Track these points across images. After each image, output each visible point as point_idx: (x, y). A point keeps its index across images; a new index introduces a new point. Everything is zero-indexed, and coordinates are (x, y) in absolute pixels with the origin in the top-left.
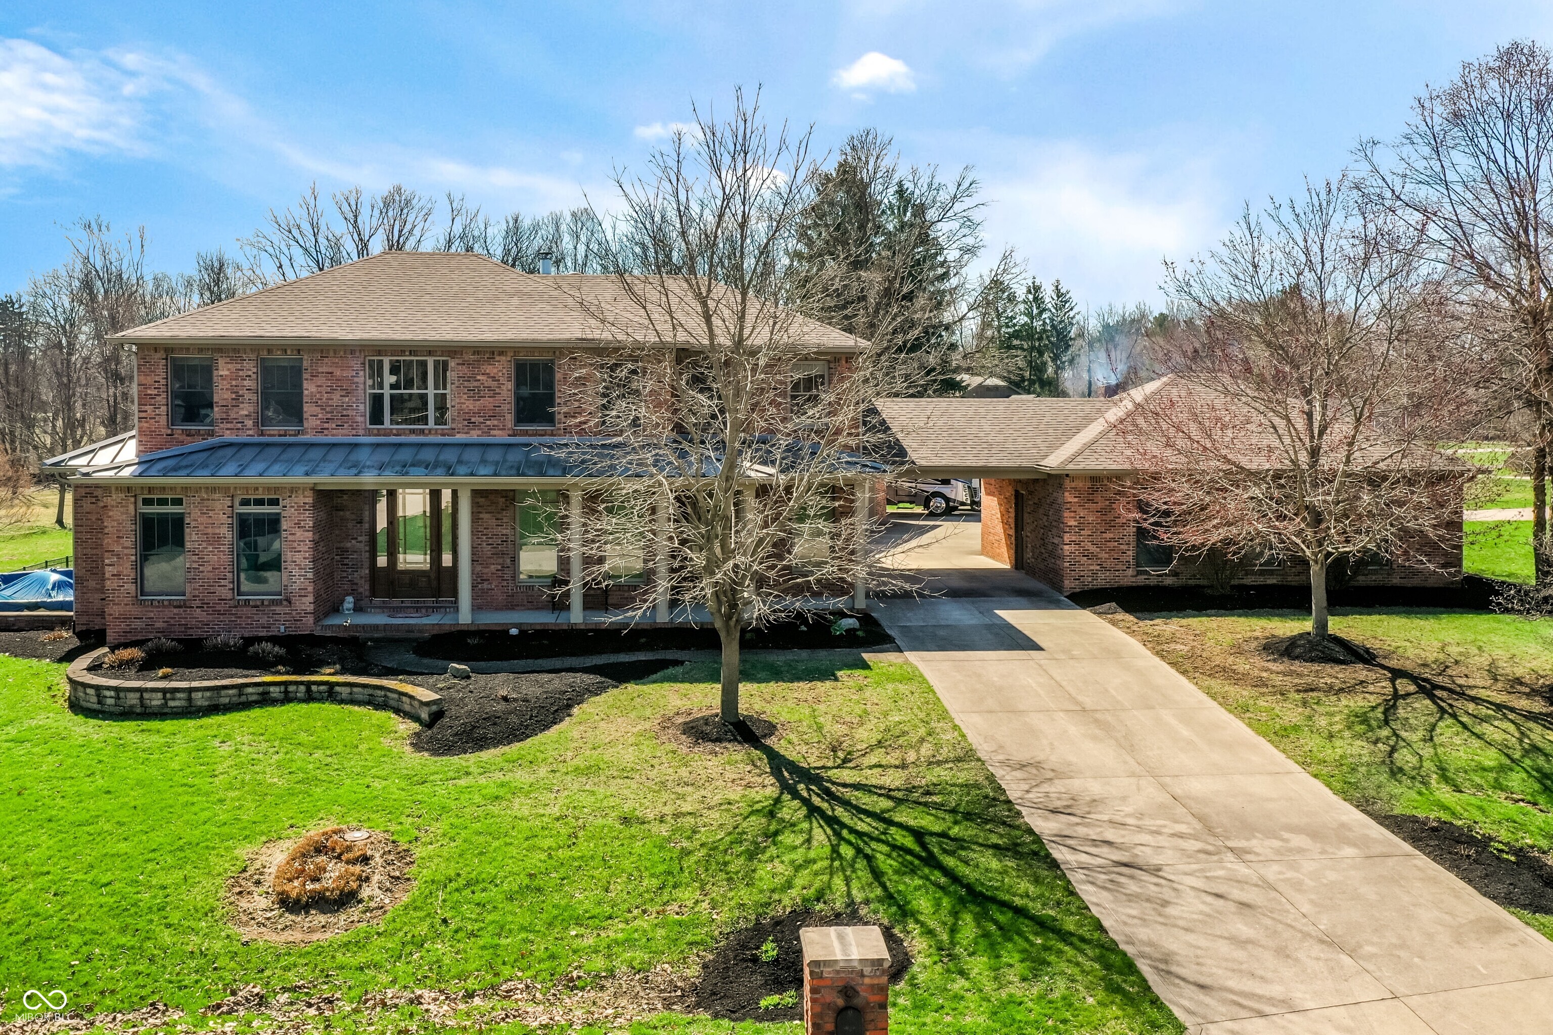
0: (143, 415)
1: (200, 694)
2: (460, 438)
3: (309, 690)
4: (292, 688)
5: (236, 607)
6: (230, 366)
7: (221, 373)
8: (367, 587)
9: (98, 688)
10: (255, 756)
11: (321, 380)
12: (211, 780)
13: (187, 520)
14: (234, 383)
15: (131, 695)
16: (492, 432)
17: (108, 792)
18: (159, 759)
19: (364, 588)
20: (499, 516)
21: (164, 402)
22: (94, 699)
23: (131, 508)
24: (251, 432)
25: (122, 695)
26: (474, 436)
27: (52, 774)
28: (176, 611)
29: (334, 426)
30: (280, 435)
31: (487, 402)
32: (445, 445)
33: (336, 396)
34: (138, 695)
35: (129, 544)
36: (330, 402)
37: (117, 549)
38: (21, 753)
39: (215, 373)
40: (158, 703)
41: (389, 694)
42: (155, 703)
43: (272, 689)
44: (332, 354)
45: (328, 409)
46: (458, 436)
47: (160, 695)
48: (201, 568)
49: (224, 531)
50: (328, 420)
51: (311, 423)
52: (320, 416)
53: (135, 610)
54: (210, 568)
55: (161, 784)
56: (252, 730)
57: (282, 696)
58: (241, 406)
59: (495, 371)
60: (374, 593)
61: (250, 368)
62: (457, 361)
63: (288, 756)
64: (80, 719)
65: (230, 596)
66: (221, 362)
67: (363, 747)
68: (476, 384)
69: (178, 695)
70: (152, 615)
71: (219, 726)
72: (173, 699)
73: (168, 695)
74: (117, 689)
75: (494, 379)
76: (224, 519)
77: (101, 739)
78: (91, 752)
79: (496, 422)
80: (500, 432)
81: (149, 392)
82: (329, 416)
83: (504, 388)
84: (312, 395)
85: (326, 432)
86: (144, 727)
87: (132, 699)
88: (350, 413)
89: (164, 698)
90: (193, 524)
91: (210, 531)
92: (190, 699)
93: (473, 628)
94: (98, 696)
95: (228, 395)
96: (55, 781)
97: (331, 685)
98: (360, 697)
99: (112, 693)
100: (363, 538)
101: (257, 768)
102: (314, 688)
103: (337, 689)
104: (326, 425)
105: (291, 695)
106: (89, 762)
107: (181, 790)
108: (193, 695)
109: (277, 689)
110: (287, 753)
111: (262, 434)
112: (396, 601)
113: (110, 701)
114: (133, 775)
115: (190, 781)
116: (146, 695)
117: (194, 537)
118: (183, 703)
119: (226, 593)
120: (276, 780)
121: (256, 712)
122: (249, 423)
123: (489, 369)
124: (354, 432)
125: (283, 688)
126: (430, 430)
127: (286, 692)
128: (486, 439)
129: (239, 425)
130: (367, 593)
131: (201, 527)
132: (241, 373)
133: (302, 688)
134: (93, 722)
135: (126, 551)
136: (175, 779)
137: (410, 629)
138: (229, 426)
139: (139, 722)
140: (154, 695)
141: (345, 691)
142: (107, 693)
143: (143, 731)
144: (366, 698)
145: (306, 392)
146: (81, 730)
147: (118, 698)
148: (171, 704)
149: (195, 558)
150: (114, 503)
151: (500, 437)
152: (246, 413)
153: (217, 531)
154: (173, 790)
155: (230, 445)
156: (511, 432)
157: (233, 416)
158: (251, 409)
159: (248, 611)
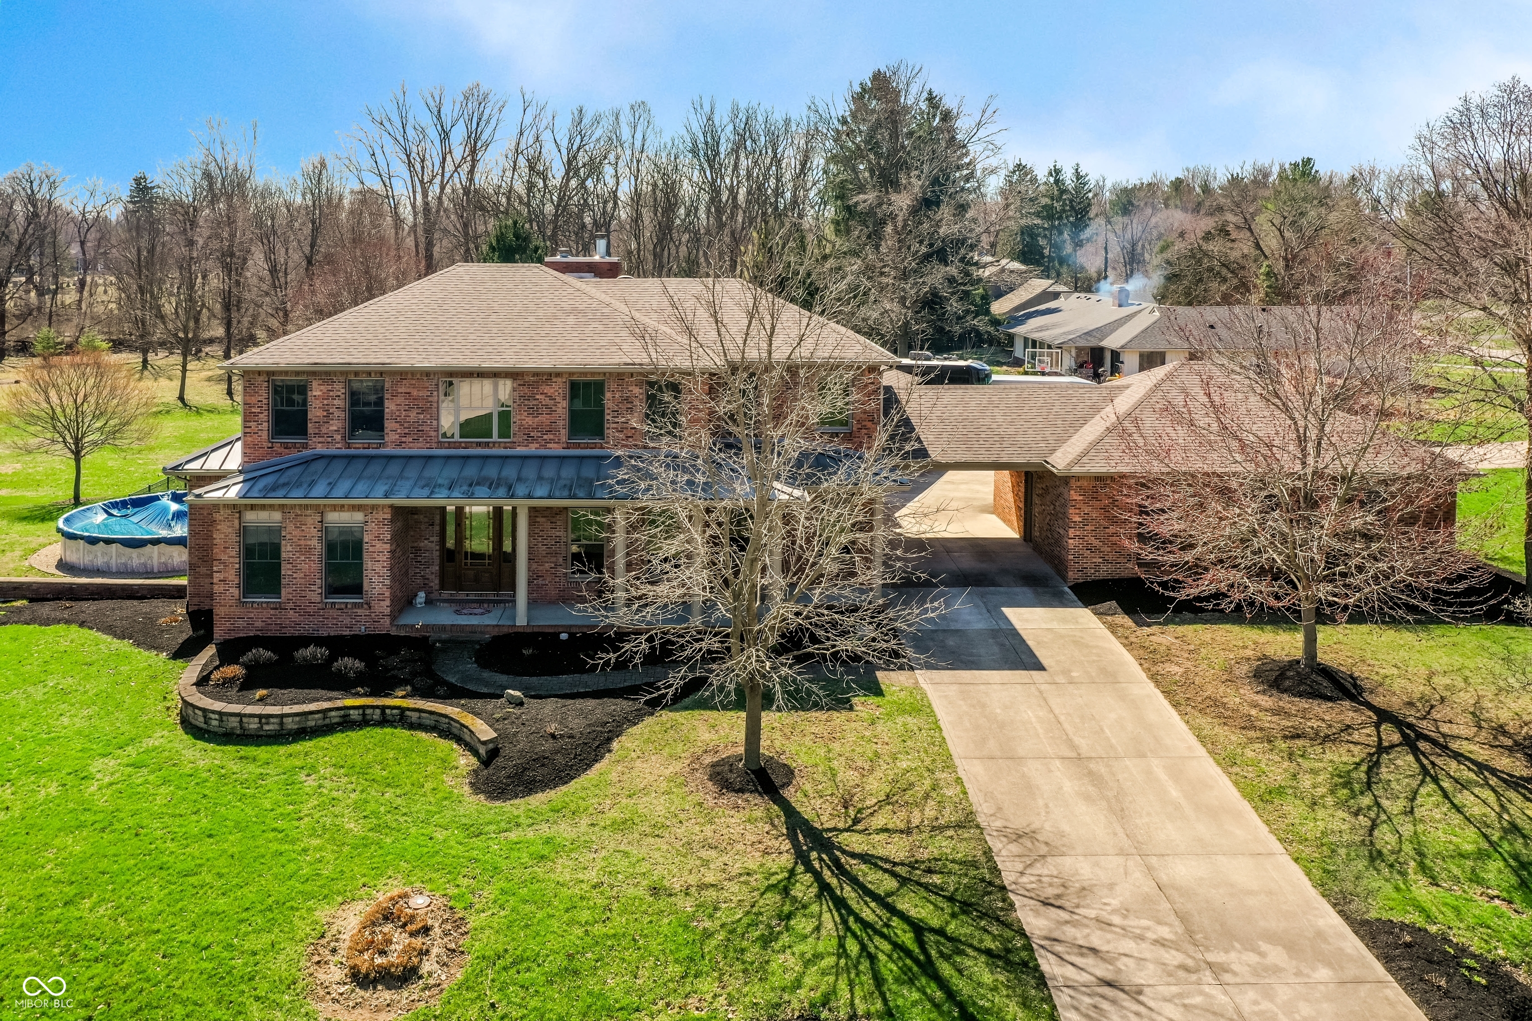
0: (249, 430)
1: (290, 719)
2: (520, 450)
3: (383, 713)
4: (368, 711)
5: (324, 608)
6: (322, 387)
7: (314, 393)
8: (437, 581)
9: (204, 710)
10: (335, 794)
11: (400, 400)
12: (296, 823)
13: (283, 534)
14: (325, 402)
15: (233, 719)
16: (549, 445)
17: (210, 836)
18: (254, 796)
19: (435, 583)
20: (554, 520)
21: (266, 419)
22: (202, 719)
23: (236, 522)
24: (339, 446)
25: (225, 718)
26: (532, 449)
27: (164, 810)
28: (272, 612)
29: (411, 440)
30: (364, 448)
31: (544, 418)
32: (507, 457)
33: (413, 414)
34: (238, 719)
35: (234, 553)
36: (408, 419)
37: (224, 557)
38: (140, 781)
39: (309, 393)
40: (255, 726)
42: (252, 726)
43: (352, 712)
44: (410, 376)
45: (406, 425)
46: (518, 449)
47: (257, 720)
48: (295, 575)
49: (314, 542)
50: (406, 435)
51: (391, 437)
52: (399, 431)
53: (237, 611)
54: (301, 575)
55: (256, 827)
56: (334, 761)
57: (360, 718)
58: (331, 422)
59: (552, 390)
60: (443, 587)
61: (339, 389)
62: (519, 382)
63: (364, 796)
64: (188, 739)
65: (318, 599)
66: (315, 384)
67: (429, 786)
68: (535, 402)
69: (272, 720)
70: (252, 615)
71: (306, 754)
72: (268, 724)
73: (263, 720)
74: (220, 713)
75: (551, 398)
76: (314, 532)
77: (206, 768)
78: (197, 784)
79: (552, 437)
80: (556, 445)
81: (251, 408)
82: (407, 431)
83: (559, 405)
84: (392, 413)
85: (404, 445)
86: (242, 753)
87: (234, 722)
88: (424, 428)
89: (260, 722)
90: (288, 537)
91: (302, 542)
92: (281, 724)
93: (529, 630)
94: (205, 717)
95: (320, 413)
96: (166, 819)
97: (402, 710)
98: (428, 722)
99: (217, 717)
100: (435, 539)
101: (337, 810)
102: (388, 711)
103: (408, 713)
104: (404, 439)
105: (368, 717)
106: (195, 797)
107: (271, 835)
108: (285, 720)
109: (356, 712)
110: (362, 791)
111: (349, 447)
112: (462, 595)
113: (215, 723)
114: (233, 814)
115: (279, 824)
116: (244, 720)
117: (289, 548)
118: (277, 727)
119: (314, 597)
120: (352, 825)
121: (337, 739)
122: (338, 437)
123: (547, 389)
124: (427, 446)
125: (361, 711)
126: (494, 443)
127: (364, 715)
128: (543, 452)
129: (330, 439)
130: (437, 587)
131: (295, 539)
132: (331, 393)
133: (378, 711)
134: (201, 744)
135: (231, 560)
136: (268, 821)
137: (473, 629)
138: (321, 440)
139: (238, 748)
140: (252, 720)
141: (414, 715)
142: (213, 716)
143: (241, 758)
144: (432, 723)
145: (387, 410)
146: (189, 754)
147: (221, 721)
148: (266, 727)
149: (290, 566)
150: (221, 518)
151: (556, 449)
152: (335, 428)
153: (309, 543)
154: (266, 835)
155: (322, 457)
156: (565, 445)
157: (324, 430)
158: (340, 425)
159: (334, 613)
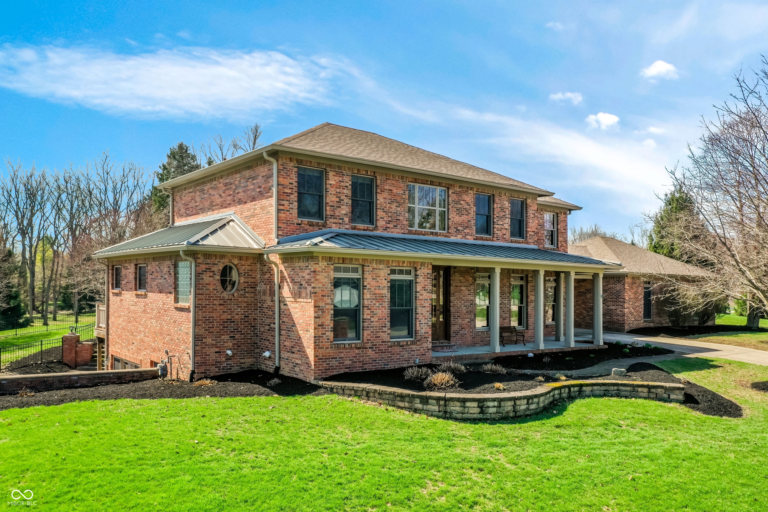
0: (281, 207)
4: (562, 391)
5: (391, 347)
6: (336, 178)
7: (331, 182)
11: (386, 194)
14: (338, 190)
16: (468, 237)
21: (296, 199)
24: (347, 226)
26: (459, 238)
28: (357, 351)
29: (392, 226)
30: (364, 230)
31: (465, 218)
33: (394, 206)
35: (329, 301)
36: (391, 210)
37: (322, 304)
39: (327, 182)
41: (621, 388)
44: (391, 177)
45: (389, 214)
46: (452, 238)
48: (372, 319)
49: (385, 292)
50: (389, 222)
51: (381, 223)
52: (385, 219)
54: (377, 319)
57: (558, 397)
58: (342, 207)
59: (468, 199)
61: (347, 181)
62: (452, 191)
65: (388, 339)
66: (331, 174)
68: (460, 206)
70: (342, 355)
75: (468, 204)
76: (385, 283)
79: (468, 231)
80: (470, 237)
81: (286, 191)
82: (390, 219)
83: (472, 210)
84: (382, 204)
85: (388, 229)
88: (400, 218)
90: (368, 287)
91: (377, 291)
95: (335, 199)
104: (388, 225)
111: (354, 228)
117: (368, 296)
119: (385, 337)
122: (347, 220)
123: (466, 197)
124: (402, 231)
125: (559, 391)
126: (436, 233)
127: (560, 394)
128: (464, 241)
129: (341, 221)
131: (373, 289)
132: (342, 184)
133: (567, 390)
135: (328, 307)
138: (335, 221)
145: (378, 202)
149: (369, 312)
150: (320, 269)
151: (470, 240)
152: (345, 212)
153: (382, 292)
156: (475, 237)
157: (337, 214)
158: (348, 210)
159: (397, 349)
